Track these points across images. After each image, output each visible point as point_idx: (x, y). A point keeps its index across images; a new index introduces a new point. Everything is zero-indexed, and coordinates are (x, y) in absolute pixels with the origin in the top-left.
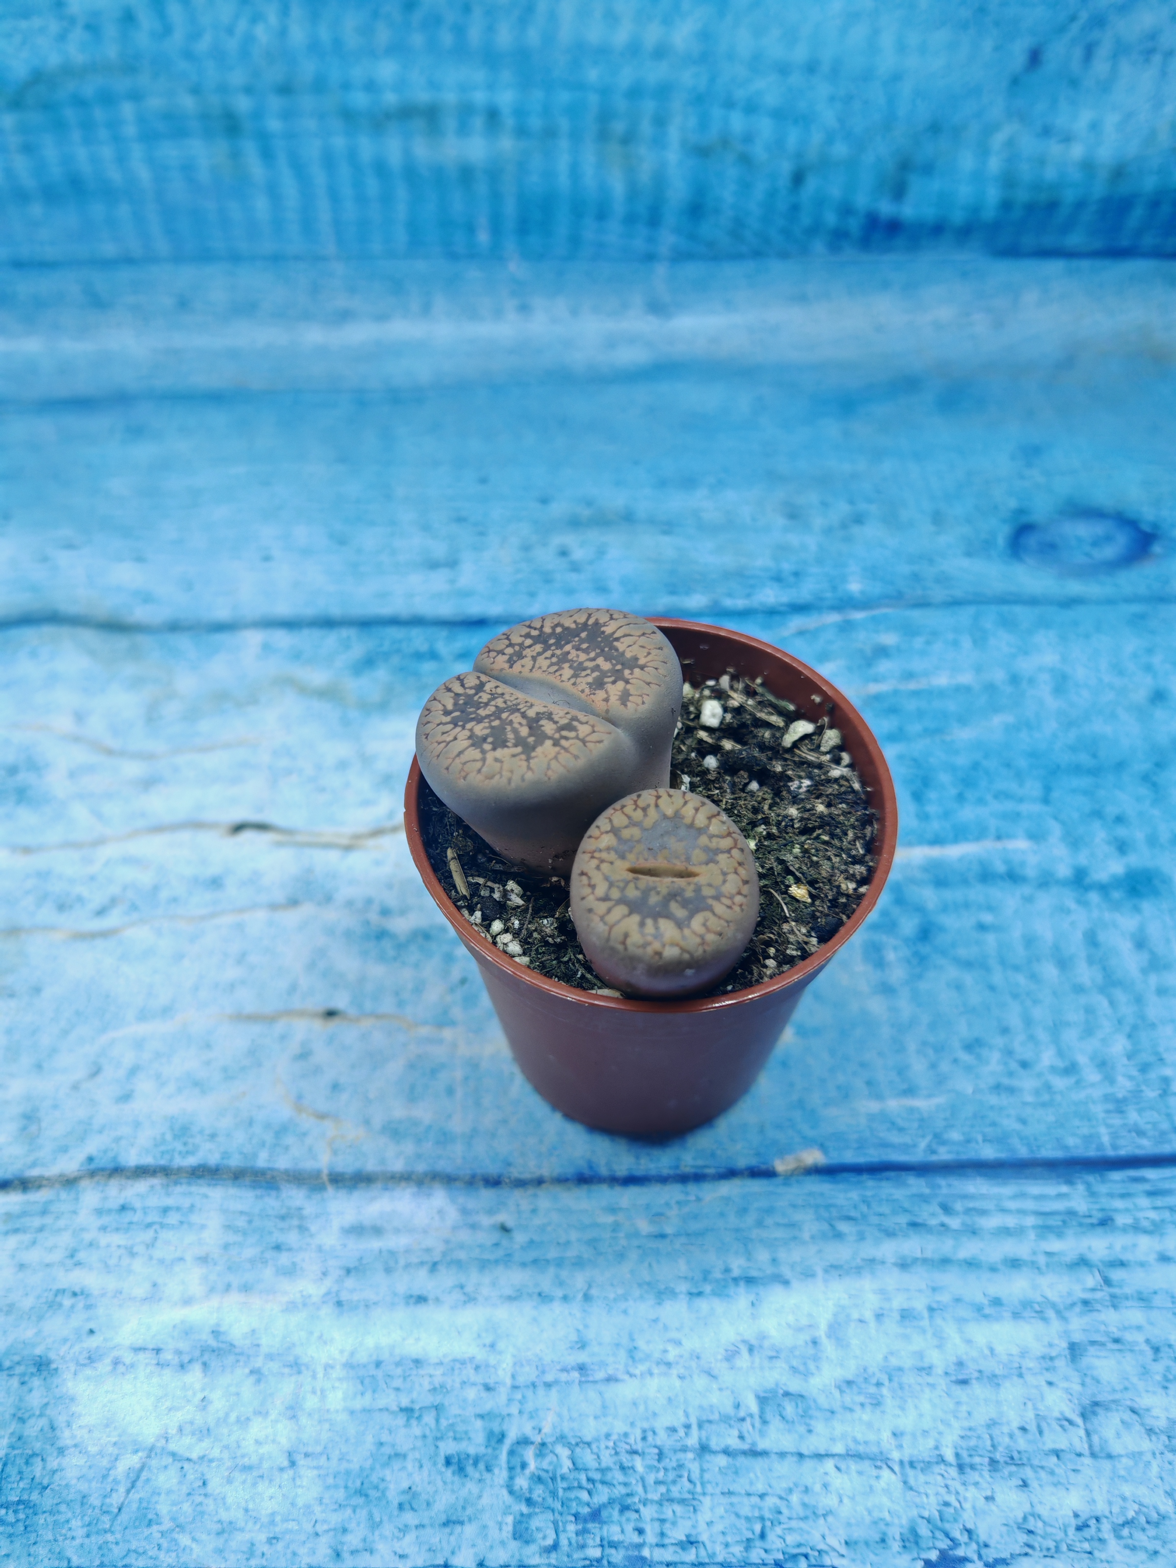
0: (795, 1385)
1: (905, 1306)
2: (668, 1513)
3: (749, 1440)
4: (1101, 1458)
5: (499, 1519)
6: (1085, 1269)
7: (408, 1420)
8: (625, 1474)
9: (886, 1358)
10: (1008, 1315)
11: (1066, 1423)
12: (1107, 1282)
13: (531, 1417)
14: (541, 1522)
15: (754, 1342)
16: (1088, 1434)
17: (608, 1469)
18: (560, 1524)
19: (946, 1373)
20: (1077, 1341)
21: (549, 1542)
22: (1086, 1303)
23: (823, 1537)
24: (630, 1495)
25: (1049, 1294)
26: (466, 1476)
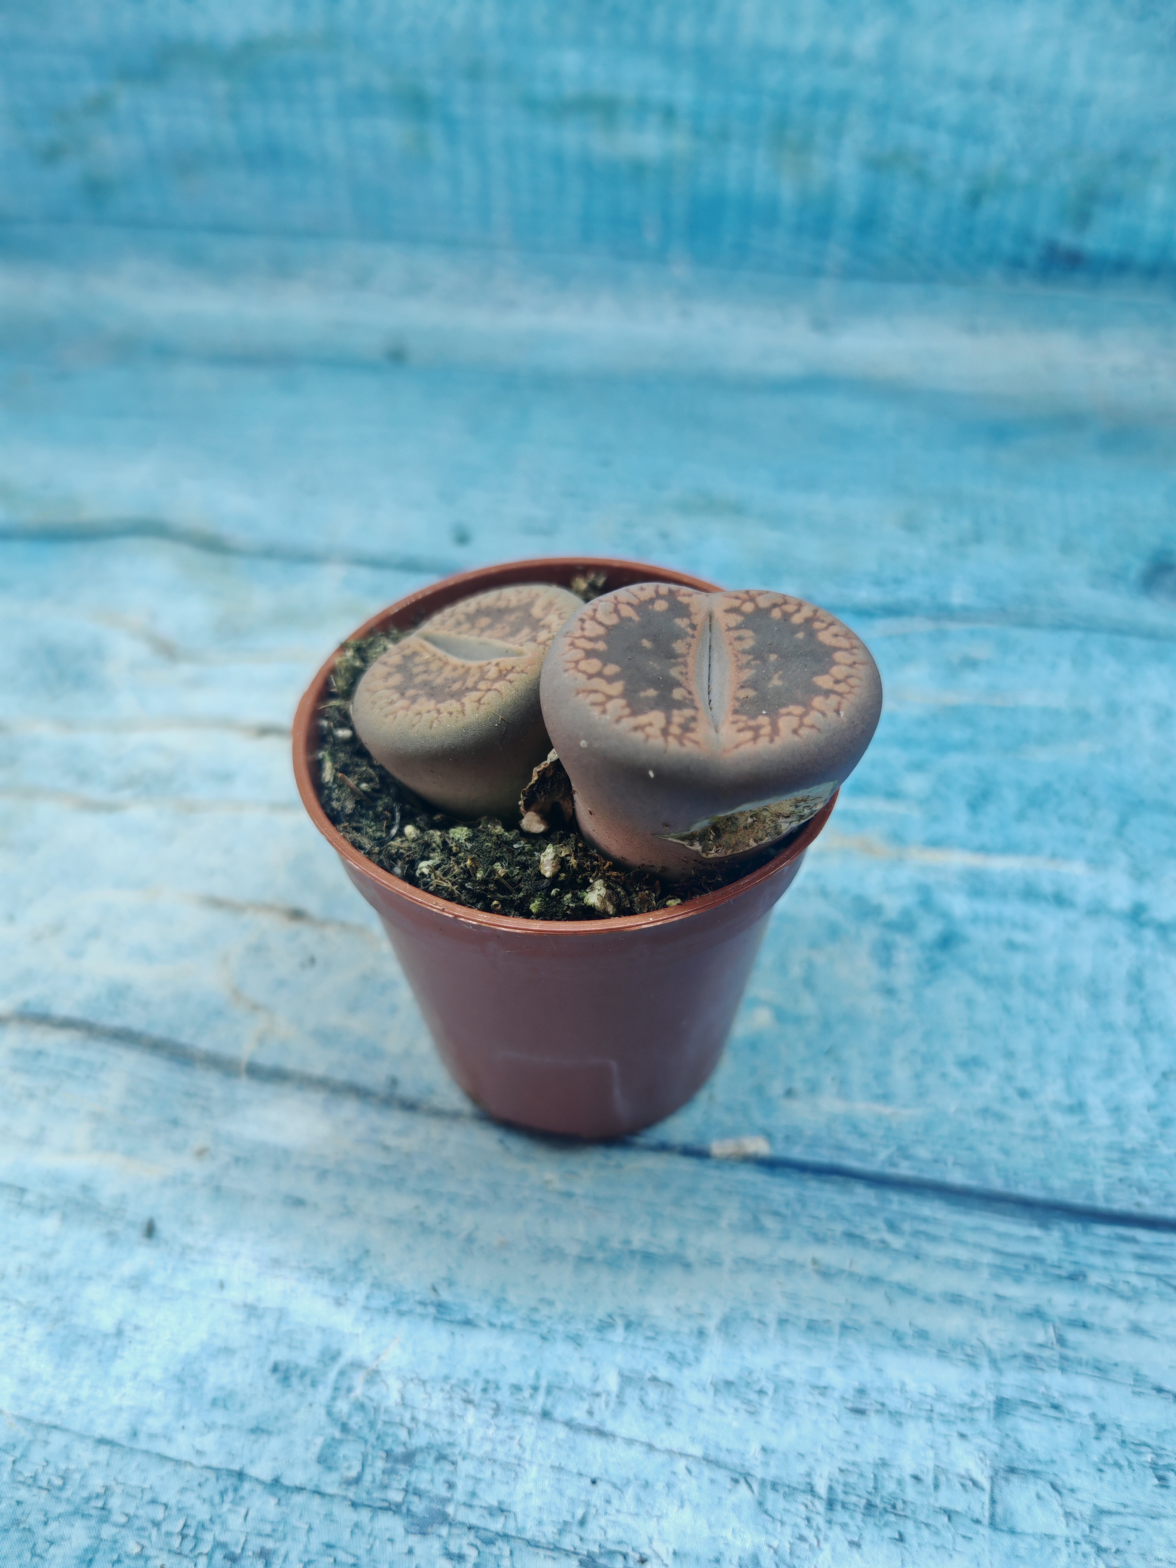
0: (664, 1372)
1: (816, 1316)
2: (487, 1474)
3: (597, 1417)
4: (1001, 1530)
5: (310, 1438)
6: (1039, 1322)
7: (249, 1316)
8: (453, 1422)
9: (777, 1367)
10: (933, 1351)
11: (970, 1484)
12: (1061, 1341)
13: (373, 1342)
14: (350, 1450)
15: (633, 1318)
16: (993, 1501)
17: (436, 1413)
18: (370, 1458)
19: (843, 1398)
20: (1008, 1397)
21: (353, 1473)
22: (1028, 1358)
23: (651, 1540)
24: (451, 1444)
25: (987, 1339)
26: (289, 1386)
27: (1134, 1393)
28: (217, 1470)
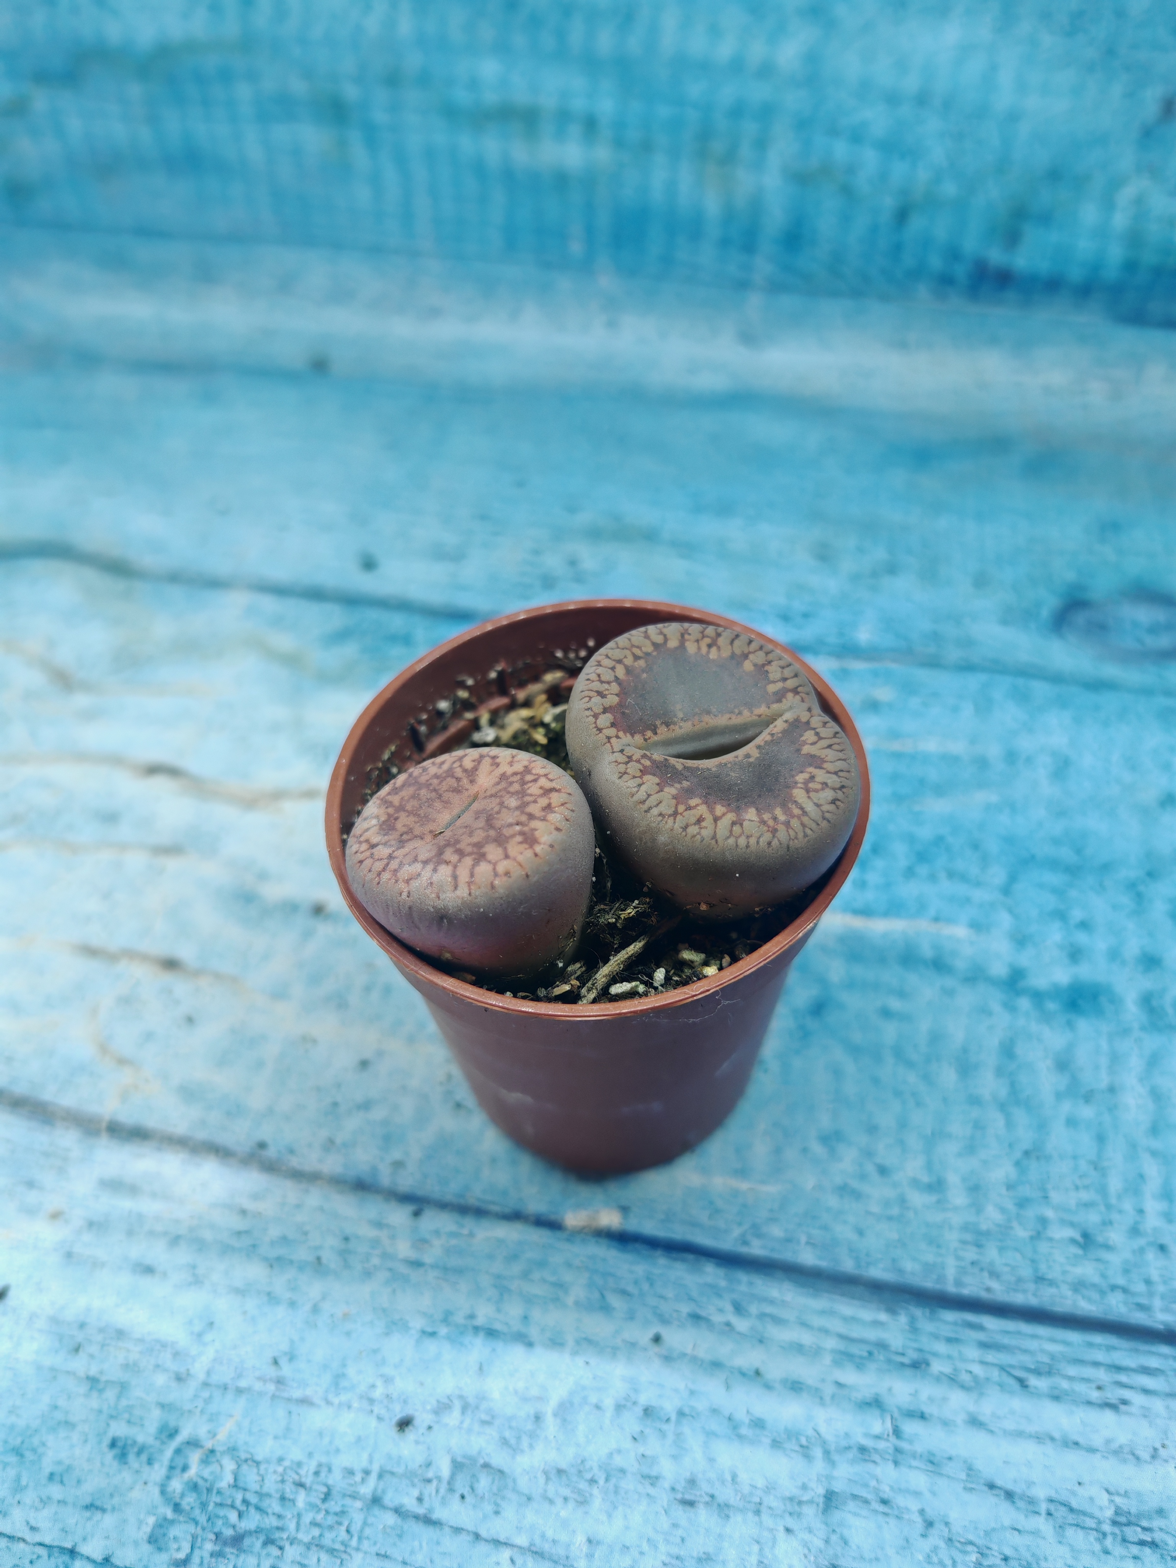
0: (499, 1459)
1: (654, 1403)
3: (426, 1504)
5: (142, 1516)
6: (877, 1412)
7: (91, 1389)
8: (283, 1506)
9: (610, 1455)
10: (767, 1441)
12: (897, 1432)
13: (211, 1420)
14: (181, 1532)
15: (471, 1400)
17: (268, 1495)
18: (199, 1539)
19: (673, 1489)
20: (836, 1490)
21: (181, 1555)
22: (863, 1449)
24: (280, 1529)
25: (823, 1430)
26: (126, 1463)
27: (965, 1488)
28: (49, 1547)
